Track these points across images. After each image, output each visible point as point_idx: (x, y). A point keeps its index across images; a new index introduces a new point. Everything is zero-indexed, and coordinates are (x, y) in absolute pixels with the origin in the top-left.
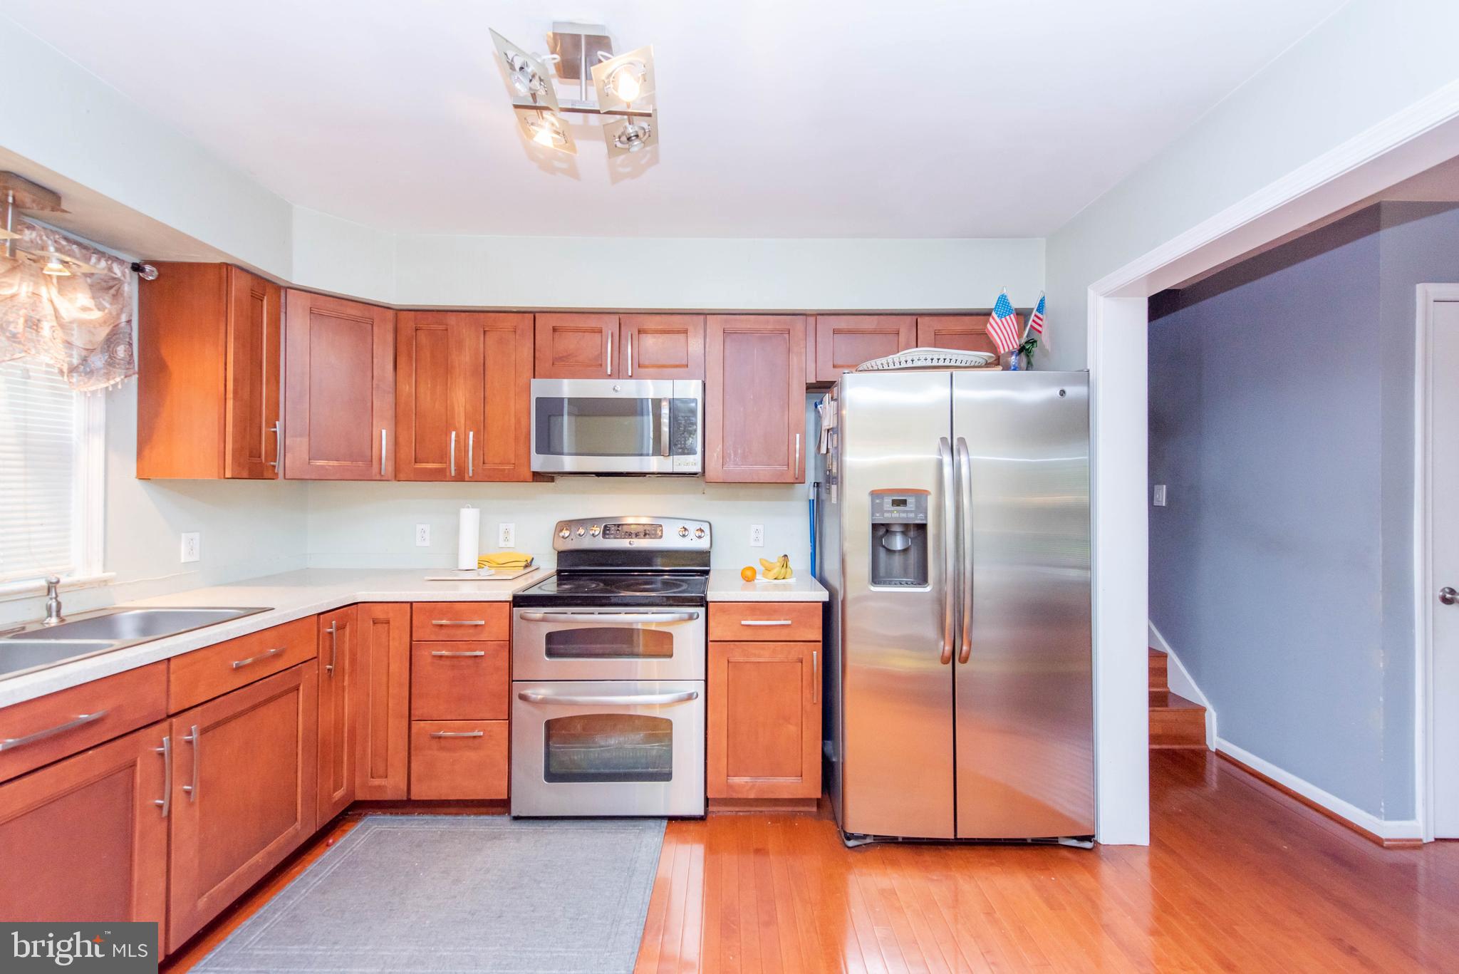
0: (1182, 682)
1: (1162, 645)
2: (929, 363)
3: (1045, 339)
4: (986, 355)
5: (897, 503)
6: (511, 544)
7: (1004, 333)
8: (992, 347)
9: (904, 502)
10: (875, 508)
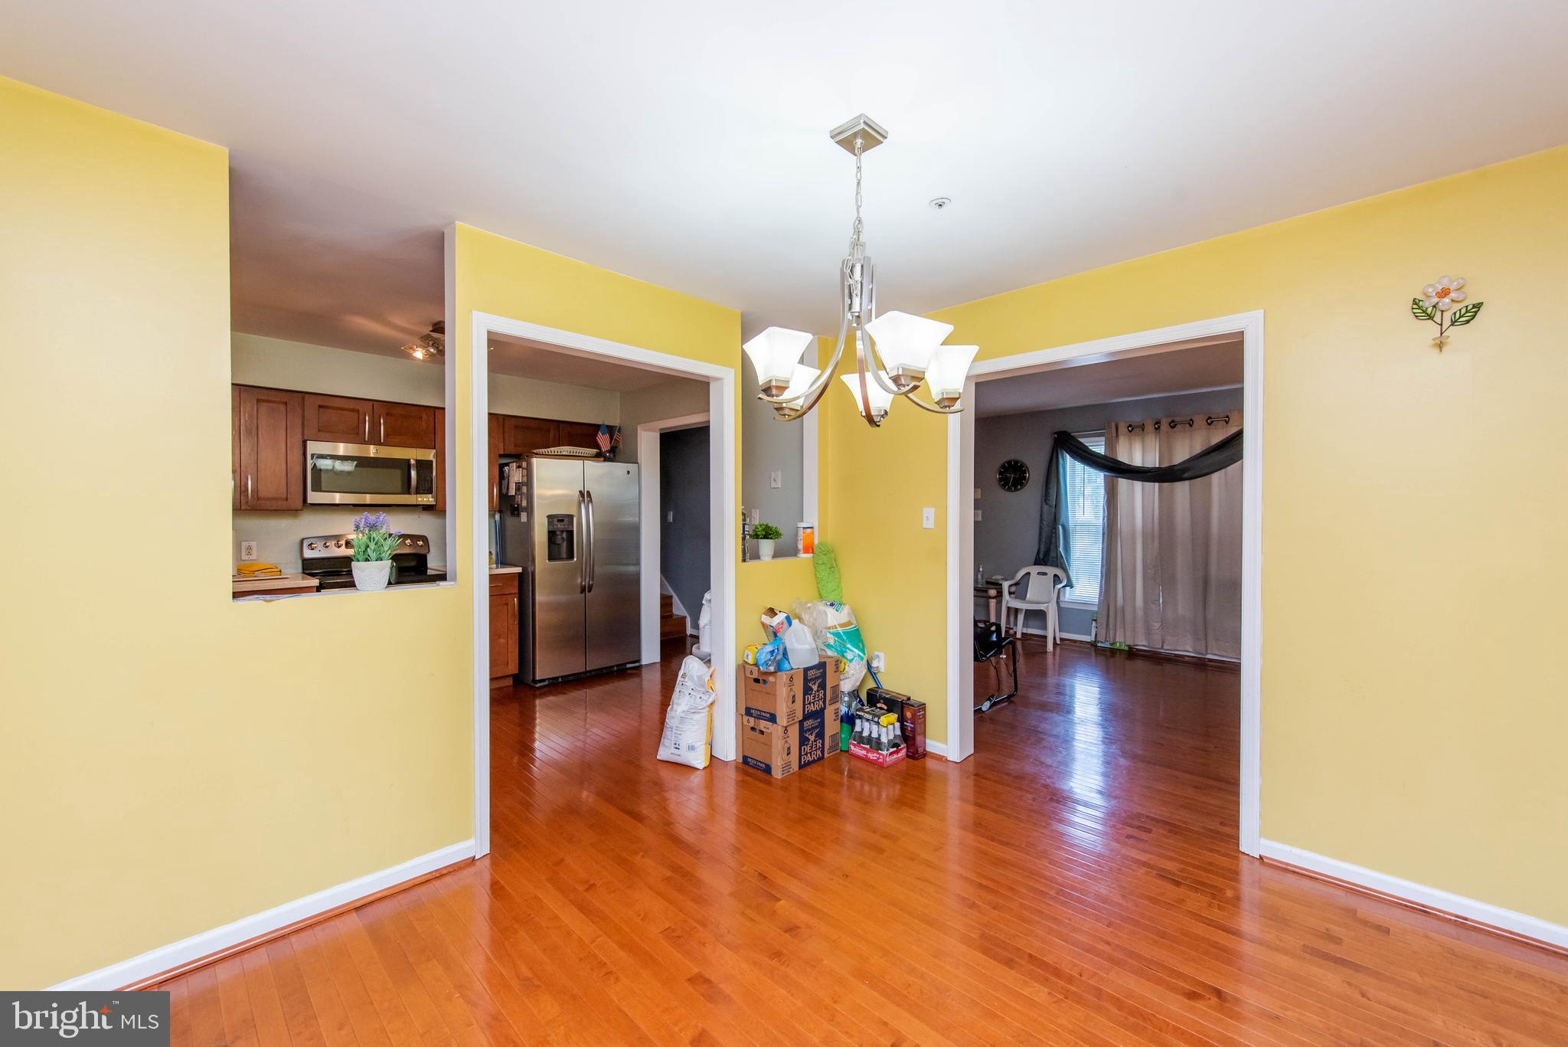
0: (679, 609)
1: (670, 592)
2: (567, 454)
3: (621, 445)
4: (595, 451)
5: (559, 521)
6: (254, 556)
7: (603, 441)
8: (597, 446)
9: (562, 521)
10: (549, 523)
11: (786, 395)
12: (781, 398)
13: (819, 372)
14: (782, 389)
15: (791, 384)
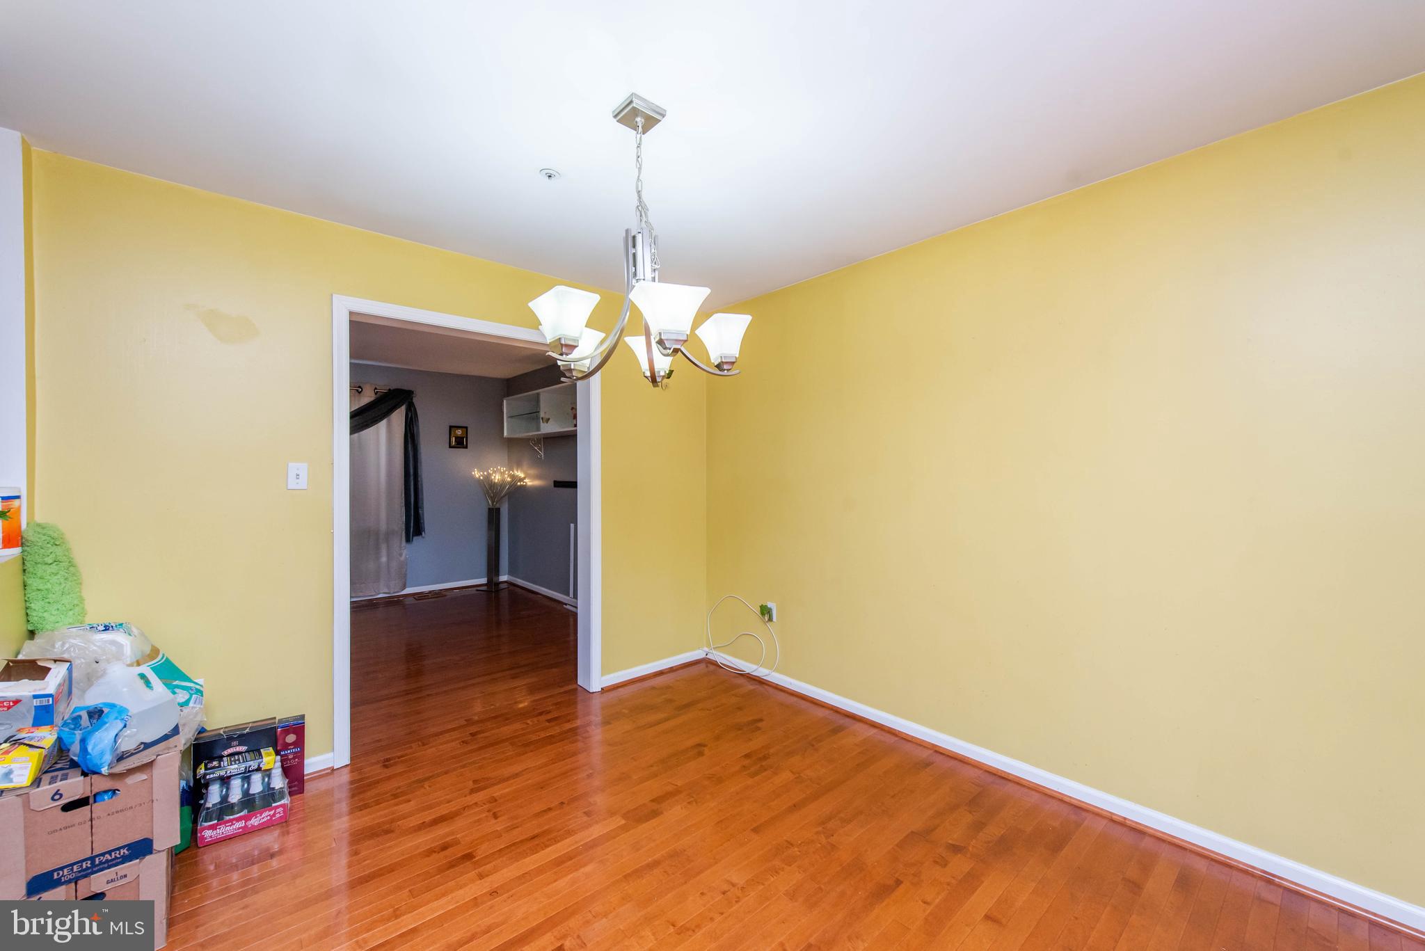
11: (575, 354)
12: (569, 356)
13: (603, 335)
14: (573, 347)
15: (581, 344)
